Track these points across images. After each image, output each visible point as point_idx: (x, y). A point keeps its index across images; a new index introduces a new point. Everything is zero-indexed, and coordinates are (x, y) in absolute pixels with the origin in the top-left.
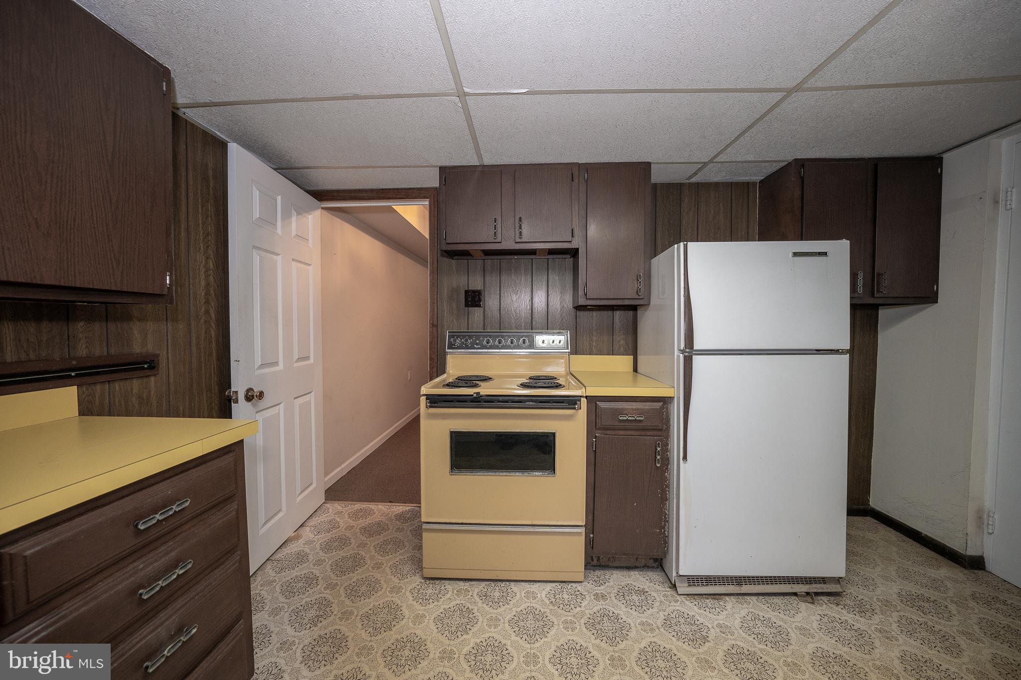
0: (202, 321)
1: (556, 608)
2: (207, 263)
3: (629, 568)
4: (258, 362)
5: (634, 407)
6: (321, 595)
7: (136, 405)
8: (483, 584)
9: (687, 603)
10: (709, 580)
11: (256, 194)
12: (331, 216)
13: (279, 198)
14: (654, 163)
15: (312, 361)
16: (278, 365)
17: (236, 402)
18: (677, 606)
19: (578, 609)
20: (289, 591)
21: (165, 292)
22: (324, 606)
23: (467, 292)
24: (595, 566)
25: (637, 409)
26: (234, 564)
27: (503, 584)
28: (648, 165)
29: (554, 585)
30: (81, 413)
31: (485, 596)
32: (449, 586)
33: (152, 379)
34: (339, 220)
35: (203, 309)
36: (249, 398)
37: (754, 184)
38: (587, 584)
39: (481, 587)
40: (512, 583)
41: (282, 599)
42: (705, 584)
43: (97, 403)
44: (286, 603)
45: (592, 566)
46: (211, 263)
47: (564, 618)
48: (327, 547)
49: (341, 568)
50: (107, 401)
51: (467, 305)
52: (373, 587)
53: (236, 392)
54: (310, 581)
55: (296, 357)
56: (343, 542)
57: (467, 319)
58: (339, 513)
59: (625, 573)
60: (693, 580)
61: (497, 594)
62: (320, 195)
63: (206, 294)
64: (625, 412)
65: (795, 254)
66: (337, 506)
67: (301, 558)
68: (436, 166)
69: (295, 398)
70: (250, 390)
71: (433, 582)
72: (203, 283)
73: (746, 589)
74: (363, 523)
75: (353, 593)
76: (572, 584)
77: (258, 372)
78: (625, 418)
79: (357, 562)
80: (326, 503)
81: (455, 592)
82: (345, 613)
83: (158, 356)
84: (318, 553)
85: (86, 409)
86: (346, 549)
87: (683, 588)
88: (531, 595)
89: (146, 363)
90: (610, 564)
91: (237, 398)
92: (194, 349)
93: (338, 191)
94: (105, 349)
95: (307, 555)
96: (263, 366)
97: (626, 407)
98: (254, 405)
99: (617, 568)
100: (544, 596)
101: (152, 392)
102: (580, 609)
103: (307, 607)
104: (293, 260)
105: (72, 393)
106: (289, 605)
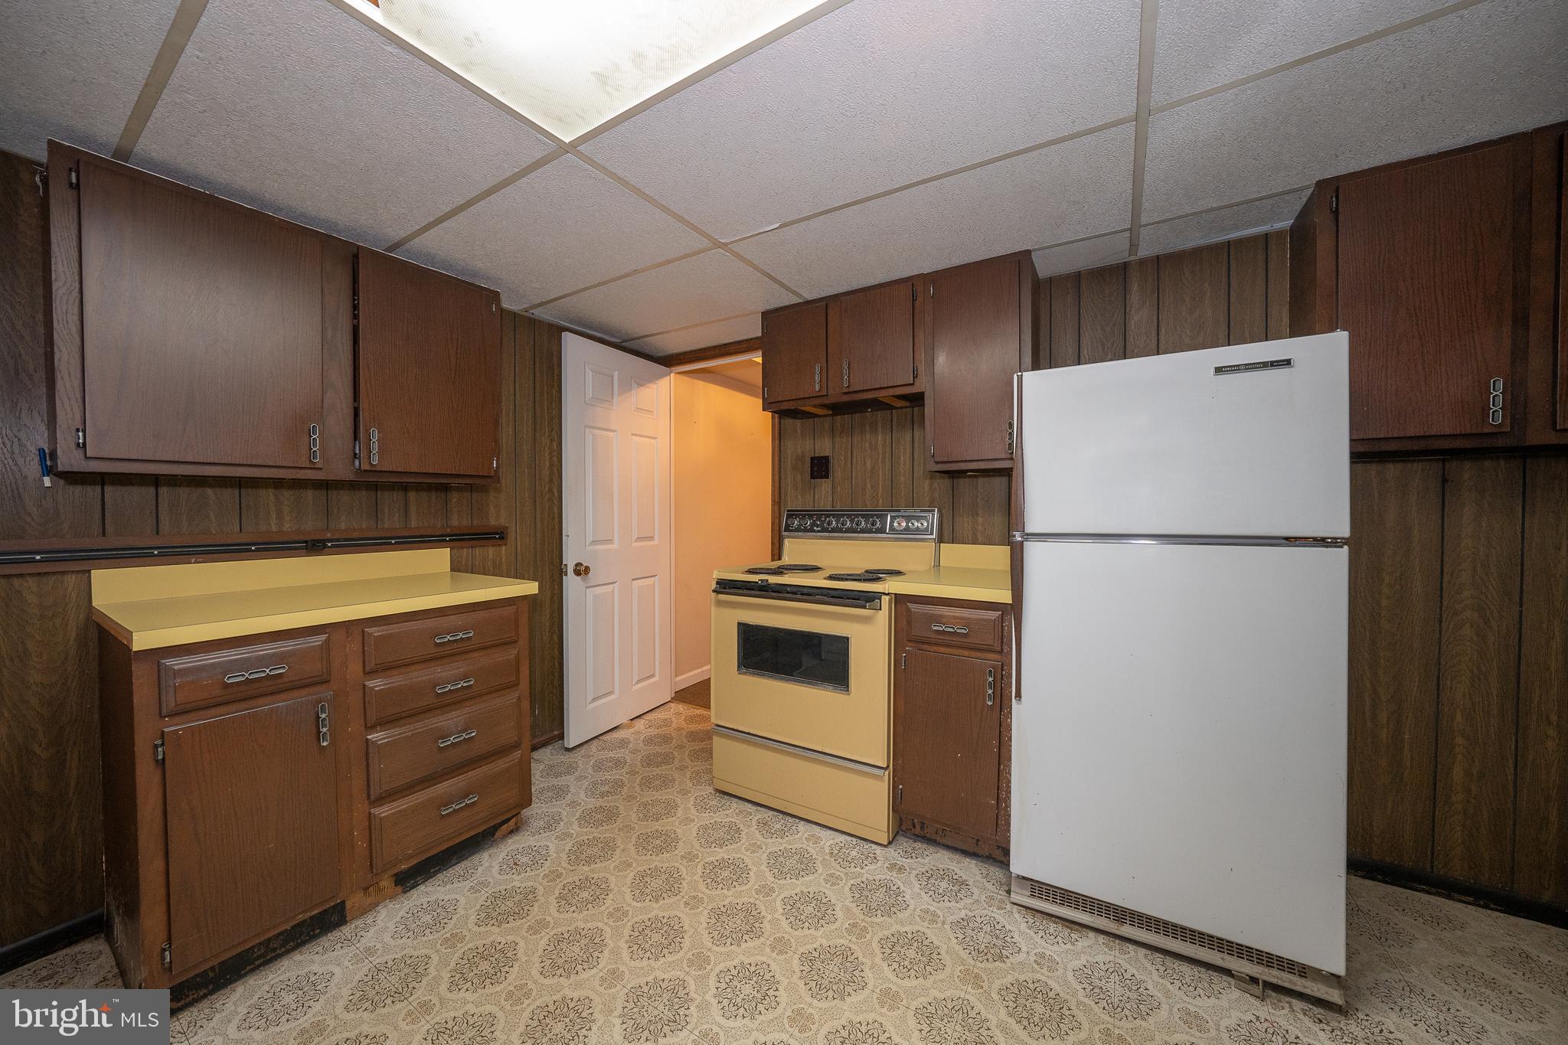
0: (546, 498)
1: (833, 859)
2: (551, 444)
3: (966, 853)
4: (590, 539)
5: (957, 615)
6: (621, 777)
7: (491, 568)
8: (771, 813)
9: (1017, 915)
10: (1067, 897)
11: (589, 374)
12: (690, 379)
13: (616, 374)
14: (1035, 250)
15: (656, 542)
16: (613, 543)
17: (566, 575)
18: (998, 915)
19: (858, 869)
20: (599, 767)
21: (492, 474)
22: (618, 785)
23: (812, 459)
24: (917, 836)
25: (962, 618)
26: (512, 699)
27: (791, 820)
28: (1027, 253)
29: (849, 838)
30: (452, 570)
31: (763, 824)
32: (735, 803)
33: (504, 548)
34: (702, 383)
35: (547, 488)
36: (577, 573)
37: (1280, 234)
38: (893, 850)
39: (766, 815)
40: (802, 822)
41: (590, 771)
42: (1058, 901)
43: (464, 563)
44: (591, 775)
45: (914, 834)
46: (555, 444)
47: (833, 872)
48: (649, 741)
49: (648, 762)
50: (470, 563)
51: (813, 477)
52: (666, 782)
53: (566, 565)
54: (619, 763)
55: (635, 536)
56: (666, 739)
57: (812, 495)
58: (678, 714)
59: (957, 857)
60: (1039, 888)
61: (778, 826)
62: (669, 361)
63: (550, 474)
64: (944, 620)
65: (1219, 370)
66: (680, 707)
67: (624, 743)
68: (757, 313)
69: (633, 580)
70: (578, 564)
71: (723, 796)
72: (547, 464)
73: (1127, 930)
74: (694, 727)
75: (646, 783)
76: (873, 845)
77: (589, 548)
78: (941, 629)
79: (667, 759)
80: (672, 702)
81: (737, 811)
82: (631, 796)
83: (507, 528)
84: (639, 744)
85: (456, 567)
86: (664, 746)
87: (1022, 896)
88: (817, 840)
89: (498, 534)
90: (938, 839)
91: (566, 571)
92: (538, 523)
93: (685, 353)
94: (470, 521)
95: (629, 742)
96: (594, 542)
97: (946, 613)
98: (584, 580)
99: (948, 847)
100: (828, 844)
101: (503, 559)
102: (860, 870)
103: (604, 783)
104: (633, 434)
105: (446, 552)
106: (593, 776)
